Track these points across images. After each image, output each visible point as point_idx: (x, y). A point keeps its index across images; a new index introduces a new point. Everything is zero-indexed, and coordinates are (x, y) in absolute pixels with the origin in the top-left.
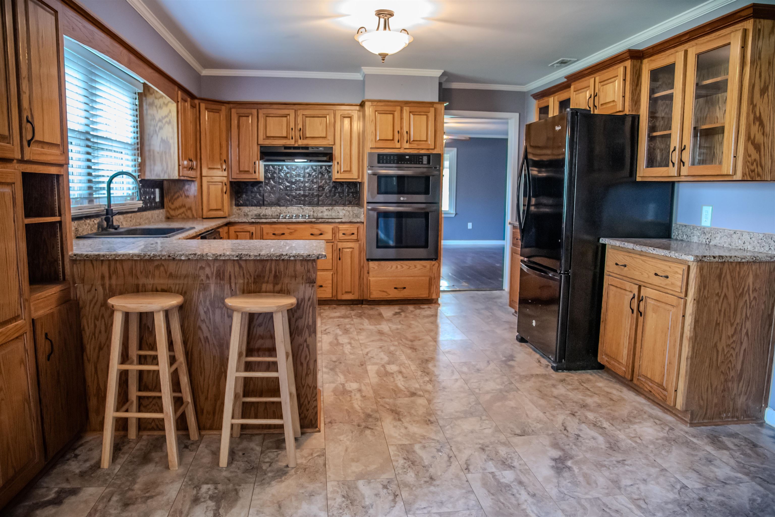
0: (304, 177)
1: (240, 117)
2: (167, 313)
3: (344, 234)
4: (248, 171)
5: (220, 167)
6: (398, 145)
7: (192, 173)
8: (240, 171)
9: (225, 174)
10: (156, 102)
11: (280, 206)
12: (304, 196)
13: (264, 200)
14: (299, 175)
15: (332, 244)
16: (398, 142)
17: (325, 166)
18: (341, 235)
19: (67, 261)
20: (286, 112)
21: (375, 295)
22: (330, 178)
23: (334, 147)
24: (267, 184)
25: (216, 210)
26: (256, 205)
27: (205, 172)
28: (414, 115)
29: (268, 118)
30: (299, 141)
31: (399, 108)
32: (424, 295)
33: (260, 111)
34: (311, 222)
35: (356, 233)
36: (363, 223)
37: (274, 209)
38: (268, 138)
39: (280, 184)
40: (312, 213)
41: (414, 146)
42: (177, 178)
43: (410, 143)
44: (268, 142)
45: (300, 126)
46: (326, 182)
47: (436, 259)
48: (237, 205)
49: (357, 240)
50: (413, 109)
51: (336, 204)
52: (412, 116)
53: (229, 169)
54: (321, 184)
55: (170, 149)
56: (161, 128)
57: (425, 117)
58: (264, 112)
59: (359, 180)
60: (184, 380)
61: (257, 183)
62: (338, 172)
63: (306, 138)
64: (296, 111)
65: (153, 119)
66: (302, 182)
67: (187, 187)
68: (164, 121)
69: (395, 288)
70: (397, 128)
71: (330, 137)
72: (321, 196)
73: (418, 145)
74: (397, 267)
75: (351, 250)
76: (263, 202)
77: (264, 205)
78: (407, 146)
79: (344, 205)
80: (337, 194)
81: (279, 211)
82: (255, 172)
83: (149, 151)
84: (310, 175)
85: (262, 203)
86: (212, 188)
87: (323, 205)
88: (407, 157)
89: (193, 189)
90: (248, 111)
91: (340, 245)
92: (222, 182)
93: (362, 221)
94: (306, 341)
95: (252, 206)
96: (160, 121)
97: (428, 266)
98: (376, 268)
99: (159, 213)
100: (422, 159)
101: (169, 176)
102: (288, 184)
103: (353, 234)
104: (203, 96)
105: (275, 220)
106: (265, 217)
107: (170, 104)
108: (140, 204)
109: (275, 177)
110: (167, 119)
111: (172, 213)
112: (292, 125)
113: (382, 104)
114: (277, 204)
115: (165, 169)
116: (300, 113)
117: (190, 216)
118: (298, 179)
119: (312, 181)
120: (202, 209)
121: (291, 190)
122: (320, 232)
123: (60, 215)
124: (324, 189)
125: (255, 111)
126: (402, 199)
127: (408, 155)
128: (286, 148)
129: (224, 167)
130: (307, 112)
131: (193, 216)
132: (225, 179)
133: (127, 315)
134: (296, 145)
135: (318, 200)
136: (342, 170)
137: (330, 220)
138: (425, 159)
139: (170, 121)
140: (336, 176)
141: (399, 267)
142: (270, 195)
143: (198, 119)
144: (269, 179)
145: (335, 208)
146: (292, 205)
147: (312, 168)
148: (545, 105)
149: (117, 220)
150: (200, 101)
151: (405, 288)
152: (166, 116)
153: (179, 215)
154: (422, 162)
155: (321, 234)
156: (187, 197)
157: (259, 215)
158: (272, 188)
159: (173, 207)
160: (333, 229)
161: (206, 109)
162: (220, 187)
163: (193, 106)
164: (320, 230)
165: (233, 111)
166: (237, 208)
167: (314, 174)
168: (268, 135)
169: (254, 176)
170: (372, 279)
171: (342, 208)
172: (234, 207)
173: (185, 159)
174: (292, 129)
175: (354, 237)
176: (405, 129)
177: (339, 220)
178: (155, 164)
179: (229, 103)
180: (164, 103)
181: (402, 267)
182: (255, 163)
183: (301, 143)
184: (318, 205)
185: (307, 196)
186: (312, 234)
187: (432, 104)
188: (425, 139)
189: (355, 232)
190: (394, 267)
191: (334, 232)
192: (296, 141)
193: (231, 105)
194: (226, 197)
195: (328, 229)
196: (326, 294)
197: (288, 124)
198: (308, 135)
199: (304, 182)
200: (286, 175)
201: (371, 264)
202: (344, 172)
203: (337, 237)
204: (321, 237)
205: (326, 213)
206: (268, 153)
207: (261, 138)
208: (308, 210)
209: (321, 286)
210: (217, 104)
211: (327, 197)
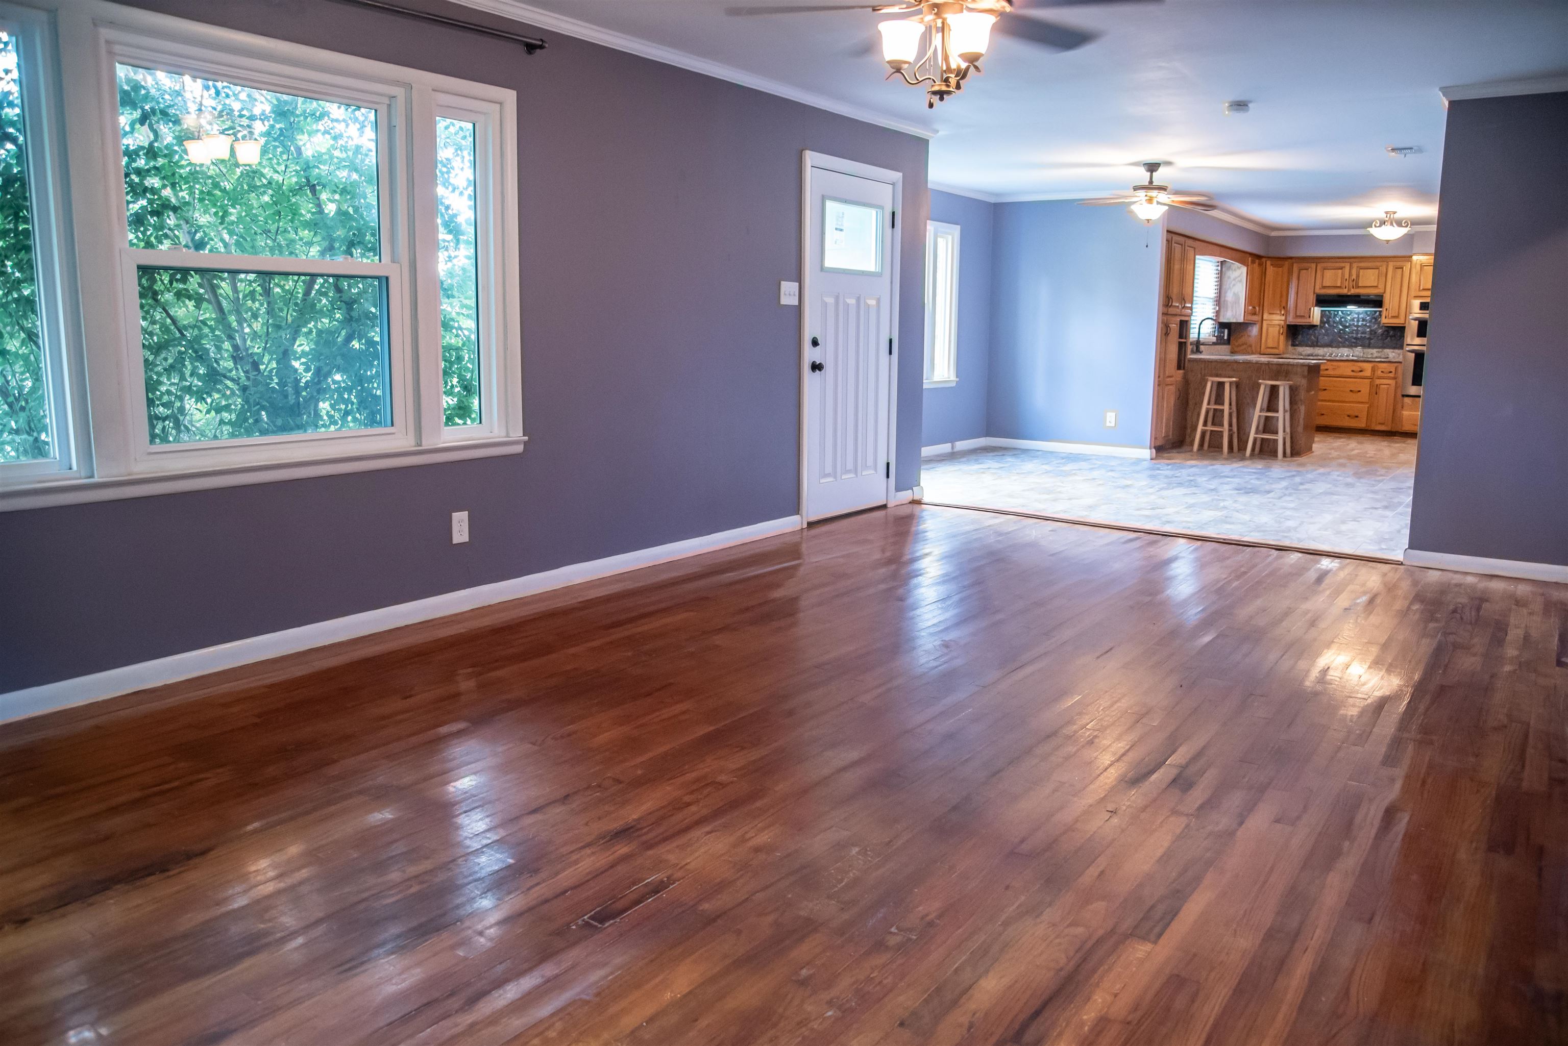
0: (1358, 321)
1: (1300, 270)
2: (1231, 383)
3: (1382, 372)
4: (1304, 316)
5: (1279, 312)
7: (1255, 318)
8: (1297, 316)
9: (1283, 318)
10: (1232, 268)
11: (1332, 347)
12: (1356, 338)
13: (1317, 342)
14: (1353, 320)
15: (1370, 380)
17: (1377, 311)
18: (1379, 372)
19: (1186, 361)
20: (1343, 265)
21: (1407, 428)
22: (1381, 323)
23: (1383, 295)
24: (1321, 327)
25: (1272, 348)
26: (1312, 346)
27: (1265, 317)
29: (1325, 270)
33: (1318, 264)
34: (1353, 361)
35: (1394, 372)
36: (1401, 363)
37: (1326, 349)
38: (1324, 287)
39: (1335, 327)
42: (1243, 321)
44: (1323, 292)
45: (1354, 277)
46: (1377, 326)
48: (1293, 345)
49: (1395, 378)
51: (1384, 346)
53: (1286, 315)
54: (1373, 328)
55: (1239, 300)
56: (1234, 285)
58: (1322, 266)
59: (1406, 325)
60: (1234, 420)
61: (1314, 327)
62: (1387, 317)
63: (1359, 287)
64: (1351, 264)
65: (1229, 278)
66: (1355, 326)
67: (1250, 328)
68: (1237, 281)
71: (1381, 286)
72: (1373, 339)
75: (1387, 386)
76: (1317, 343)
77: (1318, 346)
79: (1394, 348)
80: (1385, 338)
81: (1330, 352)
82: (1311, 317)
83: (1224, 301)
84: (1363, 320)
85: (1315, 344)
86: (1271, 329)
87: (1375, 347)
89: (1255, 330)
90: (1309, 265)
91: (1378, 382)
92: (1280, 325)
93: (1401, 361)
95: (1307, 346)
96: (1234, 281)
98: (1410, 403)
99: (1225, 348)
101: (1237, 320)
102: (1342, 328)
103: (1391, 372)
104: (1271, 255)
107: (1242, 269)
108: (1214, 339)
109: (1330, 321)
110: (1239, 279)
111: (1236, 349)
112: (1347, 276)
114: (1329, 345)
115: (1235, 314)
116: (1355, 265)
117: (1250, 352)
118: (1352, 323)
119: (1365, 325)
120: (1261, 345)
121: (1345, 333)
122: (1360, 369)
123: (1186, 338)
124: (1375, 333)
125: (1314, 265)
128: (1340, 296)
129: (1283, 312)
130: (1362, 265)
131: (1253, 349)
132: (1282, 323)
133: (1213, 382)
134: (1350, 293)
135: (1370, 344)
136: (1390, 316)
137: (1372, 360)
139: (1241, 280)
140: (1384, 320)
142: (1324, 337)
143: (1264, 273)
144: (1325, 323)
145: (1386, 350)
146: (1344, 347)
147: (1364, 313)
149: (1202, 348)
150: (1266, 259)
152: (1239, 276)
153: (1241, 349)
155: (1361, 371)
156: (1249, 336)
157: (1309, 353)
158: (1327, 330)
159: (1237, 344)
160: (1372, 367)
161: (1271, 266)
162: (1278, 329)
163: (1260, 265)
165: (1295, 266)
166: (1293, 348)
167: (1366, 318)
168: (1324, 285)
169: (1307, 320)
170: (1404, 413)
171: (1391, 350)
172: (1290, 347)
173: (1250, 305)
174: (1346, 280)
175: (1391, 375)
177: (1379, 360)
178: (1227, 311)
179: (1291, 258)
180: (1239, 270)
182: (1310, 309)
183: (1353, 291)
184: (1369, 346)
185: (1359, 339)
186: (1353, 371)
189: (1393, 370)
191: (1373, 370)
192: (1349, 290)
193: (1294, 260)
194: (1282, 338)
195: (1368, 367)
196: (1362, 424)
197: (1343, 275)
198: (1360, 285)
199: (1357, 326)
200: (1340, 319)
201: (1407, 400)
202: (1393, 317)
203: (1376, 374)
204: (1361, 374)
205: (1375, 355)
206: (1322, 301)
207: (1317, 287)
208: (1358, 352)
209: (1357, 417)
210: (1279, 260)
211: (1378, 340)
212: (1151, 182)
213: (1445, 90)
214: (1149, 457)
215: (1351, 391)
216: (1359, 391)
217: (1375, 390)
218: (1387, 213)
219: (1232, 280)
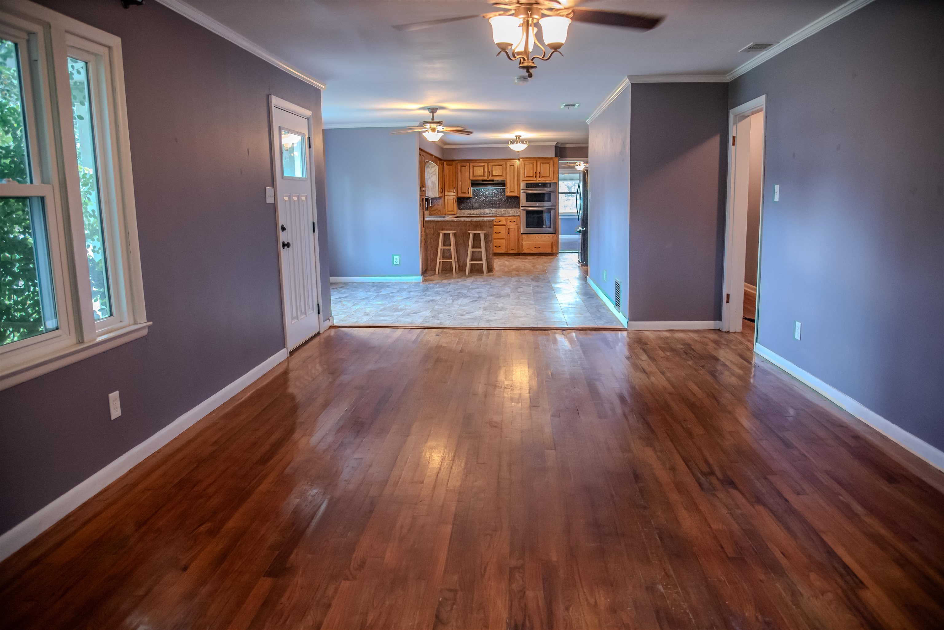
0: (492, 194)
1: (461, 167)
2: (453, 233)
3: (510, 221)
5: (452, 191)
6: (535, 179)
7: (442, 194)
8: (462, 193)
9: (455, 194)
10: (430, 165)
12: (492, 204)
13: (472, 206)
14: (489, 194)
15: (505, 226)
16: (535, 177)
17: (502, 189)
18: (509, 222)
19: (425, 222)
20: (483, 164)
21: (526, 250)
22: (505, 195)
23: (506, 180)
24: (474, 198)
25: (451, 211)
26: (469, 209)
27: (446, 193)
28: (543, 164)
29: (474, 167)
30: (489, 177)
31: (535, 162)
32: (549, 250)
33: (470, 164)
35: (516, 221)
36: (523, 216)
37: (477, 210)
38: (475, 176)
39: (480, 198)
40: (496, 212)
42: (438, 197)
44: (474, 179)
45: (490, 170)
46: (503, 197)
47: (555, 233)
48: (460, 209)
49: (517, 224)
50: (543, 161)
51: (509, 208)
52: (542, 165)
53: (457, 192)
54: (500, 198)
55: (435, 185)
56: (432, 176)
57: (549, 165)
58: (473, 164)
59: (518, 196)
61: (470, 198)
62: (508, 192)
63: (493, 176)
64: (488, 163)
67: (439, 201)
68: (433, 173)
69: (535, 247)
70: (535, 171)
71: (504, 175)
72: (501, 204)
73: (545, 178)
74: (536, 237)
75: (514, 229)
77: (473, 209)
78: (540, 179)
79: (512, 208)
80: (509, 203)
81: (480, 212)
82: (469, 193)
83: (427, 185)
84: (495, 193)
85: (471, 208)
86: (449, 201)
87: (502, 208)
88: (540, 184)
89: (441, 202)
90: (465, 164)
91: (509, 227)
92: (454, 198)
93: (519, 215)
94: (489, 245)
95: (467, 209)
96: (431, 173)
97: (551, 237)
98: (526, 237)
100: (547, 185)
101: (435, 196)
102: (484, 198)
103: (515, 221)
104: (444, 159)
105: (478, 215)
106: (473, 214)
107: (435, 167)
109: (478, 195)
112: (486, 170)
113: (528, 159)
114: (479, 208)
115: (433, 193)
116: (490, 164)
118: (489, 195)
119: (496, 196)
120: (445, 211)
121: (486, 201)
122: (499, 221)
124: (502, 200)
125: (468, 164)
126: (538, 204)
127: (540, 183)
128: (483, 181)
129: (454, 191)
130: (493, 164)
131: (441, 214)
132: (455, 197)
134: (488, 180)
135: (499, 206)
136: (510, 191)
137: (504, 215)
138: (549, 185)
139: (435, 173)
140: (507, 194)
141: (537, 237)
142: (475, 204)
143: (443, 169)
144: (475, 196)
145: (508, 210)
146: (486, 208)
147: (496, 190)
150: (444, 161)
151: (540, 247)
152: (434, 171)
153: (435, 213)
154: (547, 186)
155: (500, 222)
156: (439, 205)
157: (470, 214)
158: (476, 201)
159: (432, 210)
160: (505, 219)
161: (447, 165)
163: (443, 164)
164: (499, 220)
165: (458, 164)
166: (459, 210)
167: (497, 193)
168: (475, 175)
169: (468, 195)
170: (524, 243)
171: (511, 209)
172: (458, 210)
173: (440, 188)
174: (486, 172)
175: (515, 223)
176: (539, 171)
177: (508, 215)
178: (428, 191)
179: (455, 160)
180: (433, 166)
181: (539, 237)
182: (468, 188)
183: (490, 178)
184: (499, 208)
187: (551, 159)
188: (548, 175)
190: (535, 237)
191: (506, 220)
192: (488, 178)
193: (457, 162)
194: (455, 205)
195: (503, 219)
196: (502, 250)
198: (493, 174)
199: (492, 197)
200: (483, 194)
201: (523, 235)
202: (511, 192)
203: (507, 223)
204: (500, 223)
205: (503, 212)
206: (474, 184)
207: (472, 176)
208: (494, 211)
209: (500, 246)
210: (451, 162)
211: (503, 204)
212: (433, 119)
213: (630, 77)
214: (421, 281)
216: (500, 233)
217: (508, 231)
218: (516, 136)
219: (430, 173)
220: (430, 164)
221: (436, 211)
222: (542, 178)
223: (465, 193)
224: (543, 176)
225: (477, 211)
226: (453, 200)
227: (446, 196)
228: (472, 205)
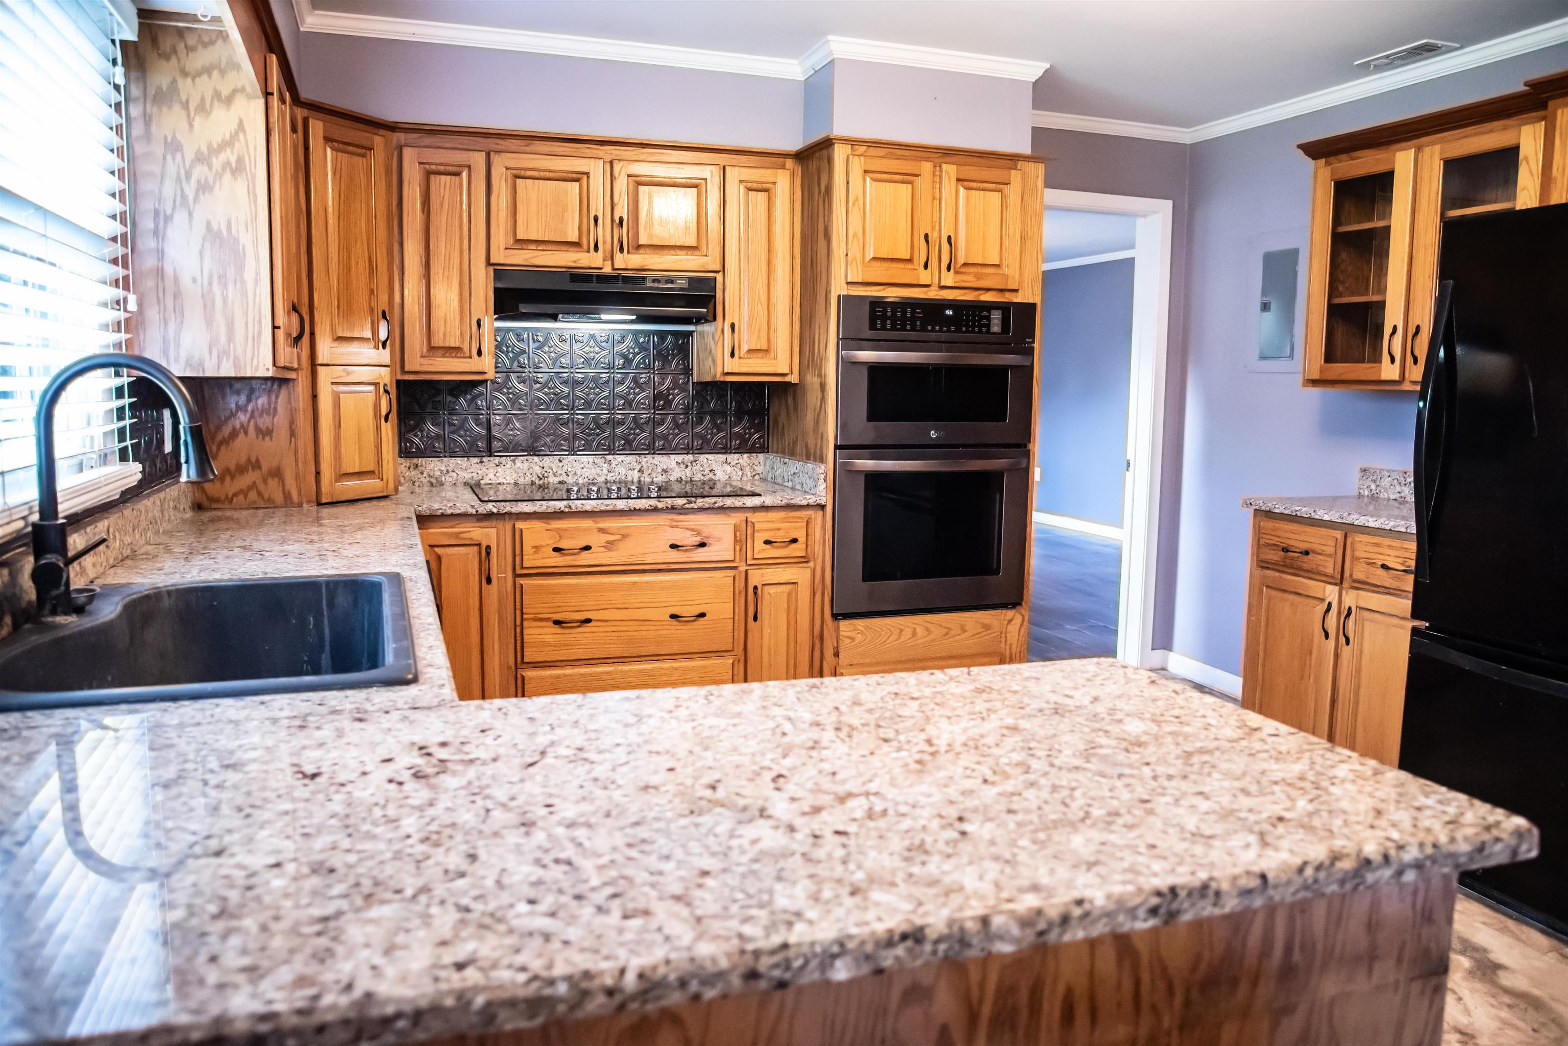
0: (610, 367)
1: (429, 171)
3: (767, 542)
4: (458, 349)
5: (368, 334)
8: (431, 348)
9: (384, 356)
10: (185, 86)
11: (537, 453)
12: (613, 423)
13: (490, 439)
14: (595, 362)
15: (731, 573)
16: (926, 266)
17: (675, 334)
18: (759, 544)
20: (578, 164)
22: (688, 371)
23: (719, 277)
24: (500, 388)
25: (360, 474)
26: (467, 455)
27: (325, 349)
28: (966, 188)
29: (520, 182)
30: (618, 256)
31: (925, 169)
33: (495, 158)
34: (672, 510)
35: (802, 539)
36: (822, 507)
37: (522, 463)
38: (522, 243)
39: (540, 388)
40: (635, 475)
41: (969, 280)
42: (270, 374)
43: (956, 272)
44: (519, 261)
45: (622, 210)
46: (675, 382)
47: (1015, 604)
48: (407, 453)
49: (804, 560)
50: (967, 172)
52: (963, 192)
53: (396, 343)
54: (660, 389)
55: (240, 266)
57: (997, 195)
58: (509, 164)
59: (794, 379)
61: (473, 386)
62: (732, 354)
63: (639, 247)
64: (608, 164)
65: (175, 149)
67: (275, 398)
68: (217, 162)
70: (923, 225)
71: (710, 249)
72: (662, 422)
73: (978, 277)
74: (914, 633)
75: (787, 588)
76: (489, 444)
78: (949, 279)
79: (727, 448)
80: (708, 418)
81: (537, 470)
82: (480, 353)
84: (628, 361)
85: (485, 448)
86: (348, 403)
88: (949, 312)
89: (287, 408)
90: (459, 157)
91: (756, 577)
92: (376, 384)
93: (822, 501)
95: (453, 455)
96: (202, 159)
97: (997, 626)
98: (858, 637)
99: (179, 496)
100: (988, 318)
101: (236, 366)
102: (562, 388)
103: (794, 541)
105: (561, 505)
107: (240, 102)
108: (129, 473)
109: (525, 366)
110: (229, 156)
112: (597, 209)
113: (882, 152)
114: (531, 447)
115: (223, 339)
116: (622, 170)
117: (279, 498)
118: (592, 371)
119: (636, 380)
120: (318, 473)
121: (571, 407)
122: (697, 540)
124: (669, 403)
125: (478, 160)
126: (932, 434)
127: (950, 306)
128: (571, 278)
129: (380, 334)
130: (643, 169)
131: (287, 496)
132: (384, 376)
134: (607, 270)
135: (654, 437)
137: (729, 502)
138: (996, 319)
139: (240, 160)
140: (727, 365)
141: (920, 631)
142: (509, 421)
144: (507, 373)
145: (703, 458)
146: (573, 452)
147: (636, 341)
148: (1382, 168)
150: (305, 112)
152: (223, 146)
153: (235, 495)
154: (990, 326)
155: (703, 545)
156: (263, 432)
158: (515, 399)
160: (736, 528)
161: (328, 139)
162: (369, 398)
164: (698, 533)
165: (409, 154)
167: (639, 357)
168: (521, 235)
169: (475, 364)
170: (846, 670)
171: (722, 457)
174: (596, 219)
175: (797, 550)
176: (944, 229)
177: (757, 502)
179: (392, 127)
180: (217, 95)
181: (929, 633)
182: (475, 325)
183: (628, 261)
184: (651, 449)
185: (621, 423)
186: (673, 546)
187: (1013, 160)
188: (996, 261)
189: (801, 535)
190: (908, 633)
191: (741, 540)
192: (609, 257)
193: (401, 137)
194: (389, 431)
197: (585, 201)
198: (643, 240)
200: (558, 360)
201: (845, 626)
203: (750, 553)
204: (702, 554)
207: (500, 238)
211: (677, 425)
215: (673, 616)
216: (702, 615)
219: (189, 154)
220: (184, 73)
221: (251, 477)
222: (959, 277)
223: (453, 351)
224: (966, 265)
225: (519, 464)
226: (371, 398)
227: (321, 371)
228: (489, 429)
